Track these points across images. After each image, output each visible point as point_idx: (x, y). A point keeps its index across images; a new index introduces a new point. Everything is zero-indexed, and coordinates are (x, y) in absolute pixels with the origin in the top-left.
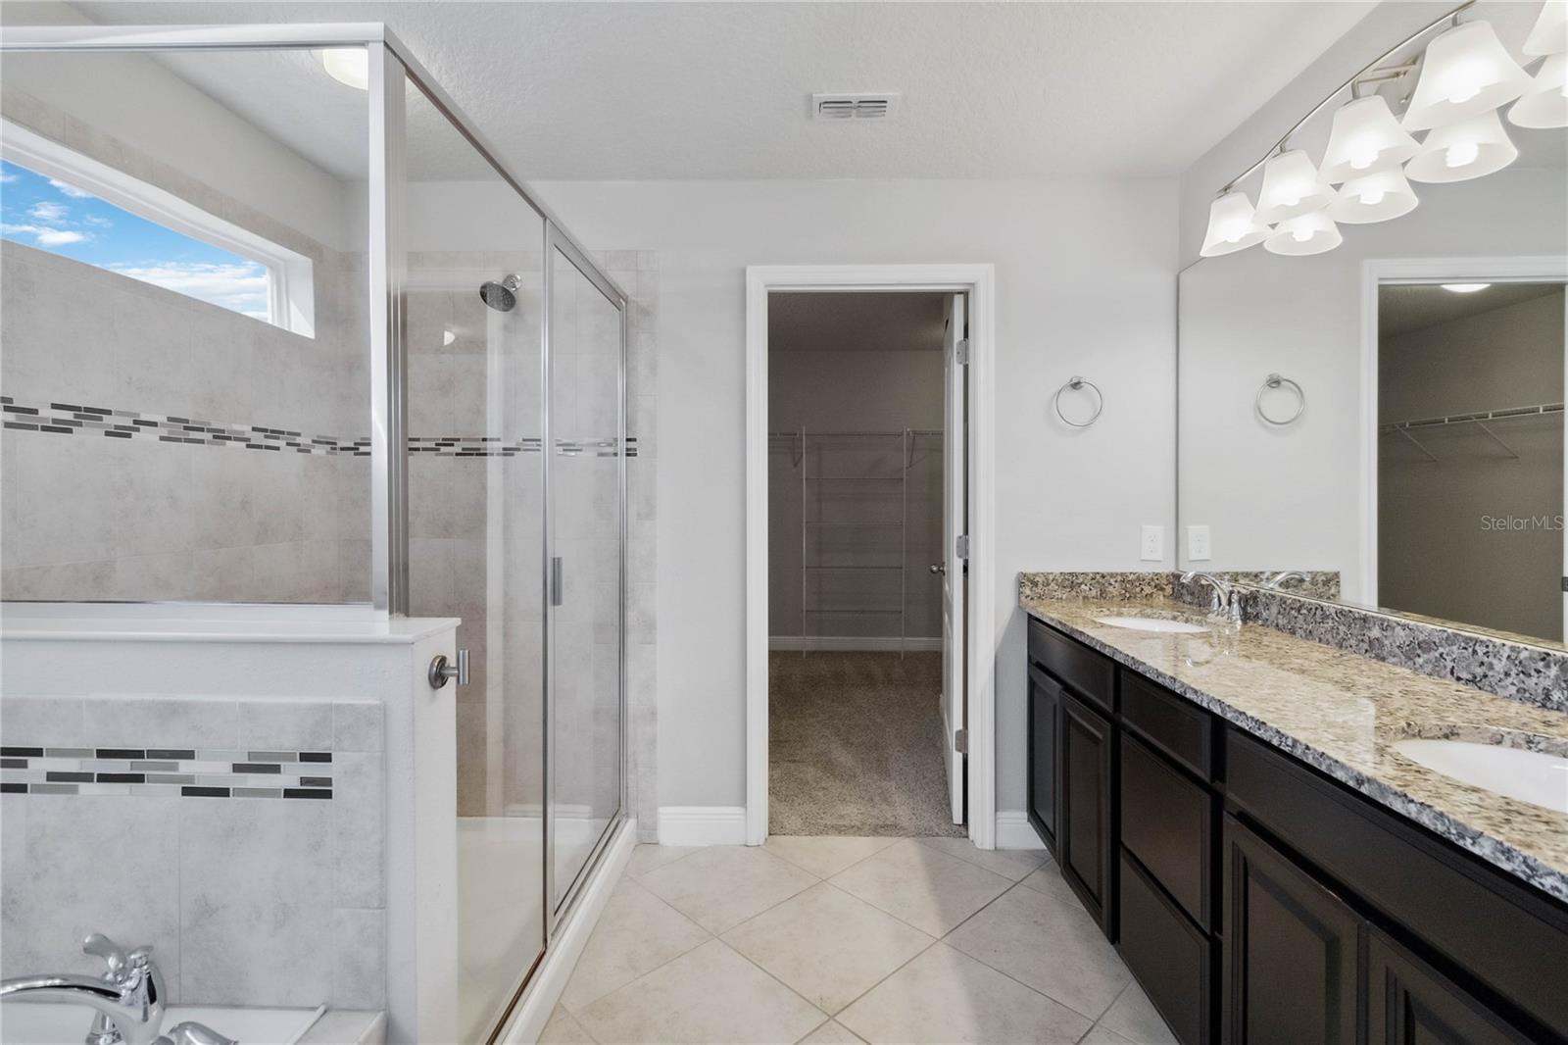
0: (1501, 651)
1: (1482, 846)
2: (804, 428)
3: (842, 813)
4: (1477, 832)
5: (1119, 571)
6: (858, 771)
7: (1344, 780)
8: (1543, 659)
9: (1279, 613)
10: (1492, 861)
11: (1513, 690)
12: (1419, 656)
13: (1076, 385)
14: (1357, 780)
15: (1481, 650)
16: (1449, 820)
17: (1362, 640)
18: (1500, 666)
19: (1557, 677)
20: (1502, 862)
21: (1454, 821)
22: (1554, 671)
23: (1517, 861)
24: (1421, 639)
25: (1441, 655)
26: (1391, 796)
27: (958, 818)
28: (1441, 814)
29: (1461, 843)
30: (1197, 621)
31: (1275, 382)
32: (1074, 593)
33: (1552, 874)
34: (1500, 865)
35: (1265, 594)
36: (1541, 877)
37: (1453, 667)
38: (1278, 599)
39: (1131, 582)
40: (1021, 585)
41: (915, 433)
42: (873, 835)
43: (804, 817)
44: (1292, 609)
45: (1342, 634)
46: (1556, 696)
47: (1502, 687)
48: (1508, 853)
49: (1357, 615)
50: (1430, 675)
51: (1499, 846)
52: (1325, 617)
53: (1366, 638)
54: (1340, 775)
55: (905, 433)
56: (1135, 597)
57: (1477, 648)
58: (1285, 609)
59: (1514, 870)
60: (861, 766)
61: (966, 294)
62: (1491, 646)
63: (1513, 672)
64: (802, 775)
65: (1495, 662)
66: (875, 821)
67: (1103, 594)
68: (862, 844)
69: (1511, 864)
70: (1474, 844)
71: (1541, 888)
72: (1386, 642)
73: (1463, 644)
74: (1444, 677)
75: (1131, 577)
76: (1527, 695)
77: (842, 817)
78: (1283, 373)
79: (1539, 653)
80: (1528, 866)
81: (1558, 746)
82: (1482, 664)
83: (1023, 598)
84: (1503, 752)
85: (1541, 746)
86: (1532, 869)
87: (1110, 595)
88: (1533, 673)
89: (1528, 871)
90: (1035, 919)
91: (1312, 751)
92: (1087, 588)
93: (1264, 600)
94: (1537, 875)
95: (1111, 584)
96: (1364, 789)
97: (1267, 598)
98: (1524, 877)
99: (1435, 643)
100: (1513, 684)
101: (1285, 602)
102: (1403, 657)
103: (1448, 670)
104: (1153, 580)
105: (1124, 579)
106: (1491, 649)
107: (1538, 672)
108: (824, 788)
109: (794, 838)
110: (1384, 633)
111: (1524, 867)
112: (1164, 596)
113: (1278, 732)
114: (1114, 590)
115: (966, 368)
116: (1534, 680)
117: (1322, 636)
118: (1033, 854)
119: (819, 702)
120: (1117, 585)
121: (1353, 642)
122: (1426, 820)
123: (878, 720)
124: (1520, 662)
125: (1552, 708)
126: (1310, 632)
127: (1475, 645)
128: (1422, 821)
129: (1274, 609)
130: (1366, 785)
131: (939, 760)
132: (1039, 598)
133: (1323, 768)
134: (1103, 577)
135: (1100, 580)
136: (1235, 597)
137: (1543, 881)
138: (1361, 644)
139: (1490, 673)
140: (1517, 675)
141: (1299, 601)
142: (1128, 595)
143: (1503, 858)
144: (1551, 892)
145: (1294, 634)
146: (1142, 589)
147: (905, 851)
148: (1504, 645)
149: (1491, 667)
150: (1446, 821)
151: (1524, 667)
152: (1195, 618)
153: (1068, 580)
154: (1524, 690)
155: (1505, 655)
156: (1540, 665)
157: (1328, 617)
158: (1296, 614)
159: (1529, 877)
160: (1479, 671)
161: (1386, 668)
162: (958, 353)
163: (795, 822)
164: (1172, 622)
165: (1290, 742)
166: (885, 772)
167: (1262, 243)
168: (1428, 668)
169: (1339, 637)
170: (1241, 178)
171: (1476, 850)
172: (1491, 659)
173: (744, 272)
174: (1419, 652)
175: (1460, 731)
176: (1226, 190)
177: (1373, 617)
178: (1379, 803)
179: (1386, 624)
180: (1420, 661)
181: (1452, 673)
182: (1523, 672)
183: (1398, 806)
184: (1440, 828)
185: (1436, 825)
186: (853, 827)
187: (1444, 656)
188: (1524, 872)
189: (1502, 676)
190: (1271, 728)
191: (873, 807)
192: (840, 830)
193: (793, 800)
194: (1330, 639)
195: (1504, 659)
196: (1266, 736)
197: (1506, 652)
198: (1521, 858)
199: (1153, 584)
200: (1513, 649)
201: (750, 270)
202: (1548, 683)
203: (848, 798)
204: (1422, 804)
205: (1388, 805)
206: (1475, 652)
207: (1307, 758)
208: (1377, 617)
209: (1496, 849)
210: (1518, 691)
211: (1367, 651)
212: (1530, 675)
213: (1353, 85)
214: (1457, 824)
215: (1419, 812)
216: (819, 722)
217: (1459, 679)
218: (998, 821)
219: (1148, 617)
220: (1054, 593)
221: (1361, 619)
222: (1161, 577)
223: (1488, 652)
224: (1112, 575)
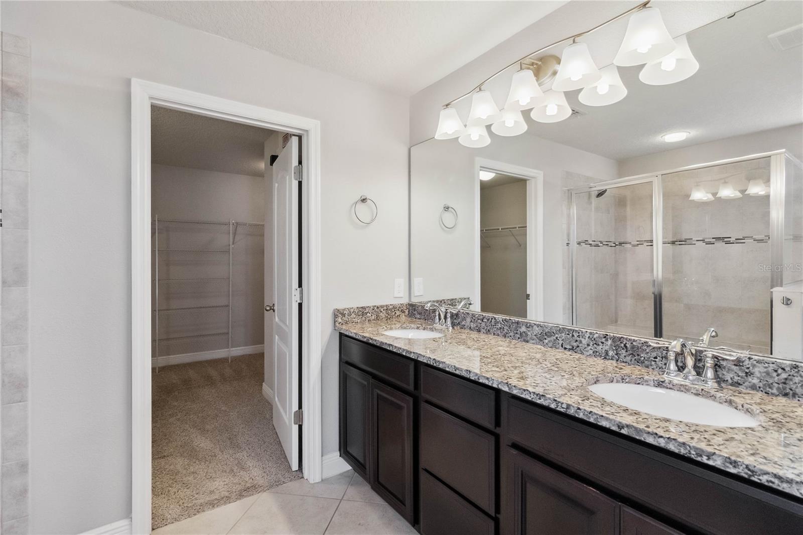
0: (586, 335)
1: (715, 460)
2: (157, 216)
3: (212, 489)
4: (710, 452)
5: (385, 304)
6: (217, 451)
7: (608, 426)
8: (605, 337)
9: (471, 321)
10: (723, 468)
11: (591, 352)
12: (546, 339)
13: (364, 200)
14: (619, 426)
15: (576, 335)
16: (690, 447)
17: (517, 333)
18: (585, 342)
19: (611, 345)
20: (730, 468)
21: (694, 447)
22: (610, 342)
23: (741, 468)
24: (546, 331)
25: (557, 338)
26: (645, 435)
27: (295, 467)
28: (684, 444)
29: (699, 459)
30: (430, 328)
31: (447, 208)
32: (364, 318)
33: (767, 473)
34: (728, 470)
35: (463, 313)
36: (759, 475)
37: (563, 343)
38: (471, 314)
39: (391, 310)
40: (335, 316)
41: (237, 223)
42: (240, 499)
43: (181, 503)
44: (478, 319)
45: (506, 330)
46: (611, 353)
47: (586, 351)
48: (735, 464)
49: (513, 321)
50: (551, 347)
51: (728, 460)
52: (496, 322)
53: (519, 332)
54: (604, 423)
55: (231, 224)
56: (392, 318)
57: (574, 333)
58: (474, 320)
59: (739, 472)
60: (218, 446)
61: (300, 138)
62: (580, 333)
63: (591, 344)
64: (172, 467)
65: (583, 340)
66: (239, 487)
67: (378, 318)
68: (232, 509)
69: (737, 469)
70: (709, 459)
71: (759, 481)
72: (529, 333)
73: (567, 333)
74: (558, 348)
75: (391, 307)
76: (598, 354)
77: (212, 492)
78: (450, 205)
79: (603, 334)
80: (749, 470)
81: (633, 379)
82: (577, 341)
83: (337, 324)
84: (614, 385)
85: (627, 381)
86: (752, 472)
87: (381, 318)
88: (600, 344)
89: (749, 473)
90: (358, 523)
91: (582, 411)
92: (370, 315)
93: (463, 315)
94: (756, 475)
95: (381, 312)
96: (624, 431)
97: (464, 314)
98: (746, 476)
99: (553, 332)
100: (591, 349)
101: (474, 316)
102: (538, 340)
103: (560, 345)
104: (400, 307)
105: (387, 308)
106: (580, 334)
107: (603, 343)
108: (193, 473)
109: (176, 524)
110: (528, 329)
111: (746, 471)
112: (405, 316)
113: (555, 400)
114: (383, 315)
115: (300, 183)
116: (601, 347)
117: (495, 332)
118: (343, 475)
119: (176, 404)
120: (384, 312)
121: (512, 334)
122: (672, 447)
123: (223, 408)
124: (594, 339)
125: (609, 359)
126: (489, 330)
127: (573, 332)
128: (668, 448)
129: (468, 320)
130: (626, 429)
131: (271, 427)
132: (346, 323)
133: (592, 420)
134: (378, 308)
135: (377, 309)
136: (449, 315)
137: (761, 478)
138: (516, 335)
139: (580, 345)
140: (593, 345)
141: (482, 315)
142: (389, 317)
143: (731, 466)
144: (766, 484)
145: (480, 331)
146: (395, 313)
147: (264, 502)
148: (587, 332)
149: (581, 342)
150: (688, 447)
151: (596, 341)
152: (429, 327)
153: (361, 311)
154: (597, 352)
155: (588, 336)
156: (603, 340)
157: (498, 322)
158: (481, 322)
159: (750, 476)
160: (575, 344)
161: (529, 345)
162: (295, 173)
163: (175, 510)
164: (416, 330)
165: (564, 406)
166: (236, 446)
167: (458, 138)
168: (550, 345)
169: (504, 332)
170: (456, 101)
171: (711, 463)
172: (581, 339)
173: (128, 83)
174: (546, 337)
175: (600, 379)
176: (447, 106)
177: (522, 322)
178: (637, 439)
179: (529, 325)
180: (546, 341)
181: (562, 346)
182: (596, 344)
183: (650, 440)
184: (683, 451)
185: (680, 449)
186: (223, 498)
187: (558, 338)
188: (747, 474)
189: (586, 346)
190: (550, 399)
191: (235, 476)
192: (212, 504)
193: (169, 491)
194: (500, 333)
195: (587, 338)
196: (545, 403)
197: (587, 335)
198: (744, 466)
199: (400, 310)
200: (591, 333)
201: (134, 81)
202: (607, 348)
203: (214, 475)
204: (669, 438)
205: (643, 439)
206: (573, 336)
207: (579, 415)
208: (524, 322)
209: (726, 461)
210: (593, 352)
211: (519, 338)
212: (599, 345)
213: (521, 62)
214: (696, 449)
215: (667, 443)
216: (179, 420)
217: (565, 349)
218: (324, 462)
219: (405, 328)
220: (354, 320)
221: (515, 323)
222: (404, 306)
223: (579, 335)
224: (382, 307)
